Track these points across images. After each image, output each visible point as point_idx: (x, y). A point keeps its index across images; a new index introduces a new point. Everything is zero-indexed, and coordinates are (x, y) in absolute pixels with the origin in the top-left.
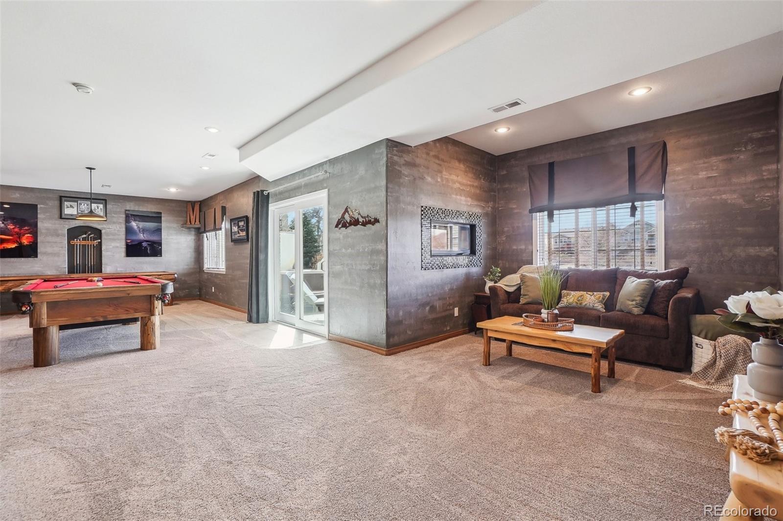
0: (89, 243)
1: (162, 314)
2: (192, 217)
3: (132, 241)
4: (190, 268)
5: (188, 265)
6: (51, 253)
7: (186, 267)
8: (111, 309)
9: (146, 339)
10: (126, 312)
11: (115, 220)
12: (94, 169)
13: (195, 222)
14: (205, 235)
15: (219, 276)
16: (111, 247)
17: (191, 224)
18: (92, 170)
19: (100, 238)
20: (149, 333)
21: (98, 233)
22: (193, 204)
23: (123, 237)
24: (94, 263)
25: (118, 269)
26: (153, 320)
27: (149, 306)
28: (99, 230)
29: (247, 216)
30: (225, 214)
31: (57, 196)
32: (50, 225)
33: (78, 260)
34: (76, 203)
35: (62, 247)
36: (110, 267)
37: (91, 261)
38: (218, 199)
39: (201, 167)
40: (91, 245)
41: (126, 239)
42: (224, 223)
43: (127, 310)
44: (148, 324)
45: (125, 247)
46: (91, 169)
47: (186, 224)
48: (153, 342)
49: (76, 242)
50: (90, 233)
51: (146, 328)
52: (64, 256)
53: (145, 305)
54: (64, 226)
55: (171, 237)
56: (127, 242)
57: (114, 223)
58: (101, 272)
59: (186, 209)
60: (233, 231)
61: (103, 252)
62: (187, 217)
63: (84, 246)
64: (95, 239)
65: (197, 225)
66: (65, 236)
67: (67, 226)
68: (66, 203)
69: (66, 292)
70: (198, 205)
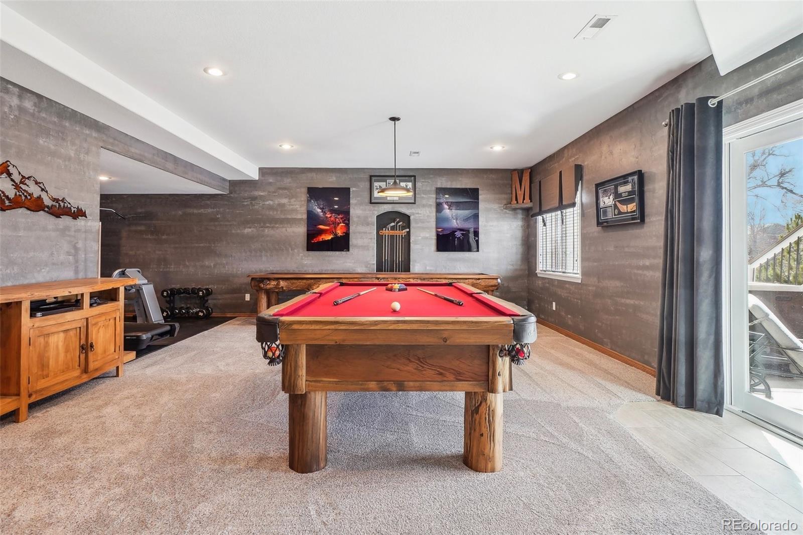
0: (397, 233)
1: (511, 389)
2: (519, 192)
3: (444, 229)
4: (516, 270)
5: (513, 265)
6: (362, 246)
7: (510, 267)
8: (411, 367)
9: (475, 443)
10: (439, 378)
11: (424, 202)
12: (398, 119)
13: (524, 199)
14: (540, 218)
15: (567, 286)
16: (420, 238)
17: (517, 203)
18: (396, 122)
19: (409, 228)
20: (484, 430)
21: (406, 220)
22: (520, 172)
23: (433, 224)
24: (402, 258)
25: (428, 268)
26: (491, 402)
27: (484, 368)
28: (408, 216)
29: (640, 172)
30: (581, 179)
31: (367, 176)
32: (361, 212)
33: (386, 256)
34: (385, 183)
35: (371, 239)
36: (419, 264)
37: (399, 257)
38: (566, 155)
39: (560, 77)
40: (399, 236)
41: (437, 228)
42: (579, 193)
43: (441, 374)
44: (481, 408)
45: (436, 237)
46: (393, 119)
47: (511, 204)
48: (491, 455)
49: (386, 232)
50: (398, 220)
51: (477, 417)
52: (373, 249)
53: (477, 365)
54: (374, 212)
55: (491, 223)
56: (437, 231)
57: (424, 206)
58: (409, 272)
59: (510, 182)
60: (602, 205)
61: (411, 245)
62: (512, 194)
63: (392, 236)
64: (403, 228)
65: (527, 203)
66: (374, 225)
67: (376, 212)
68: (376, 184)
69: (332, 327)
70: (528, 173)
